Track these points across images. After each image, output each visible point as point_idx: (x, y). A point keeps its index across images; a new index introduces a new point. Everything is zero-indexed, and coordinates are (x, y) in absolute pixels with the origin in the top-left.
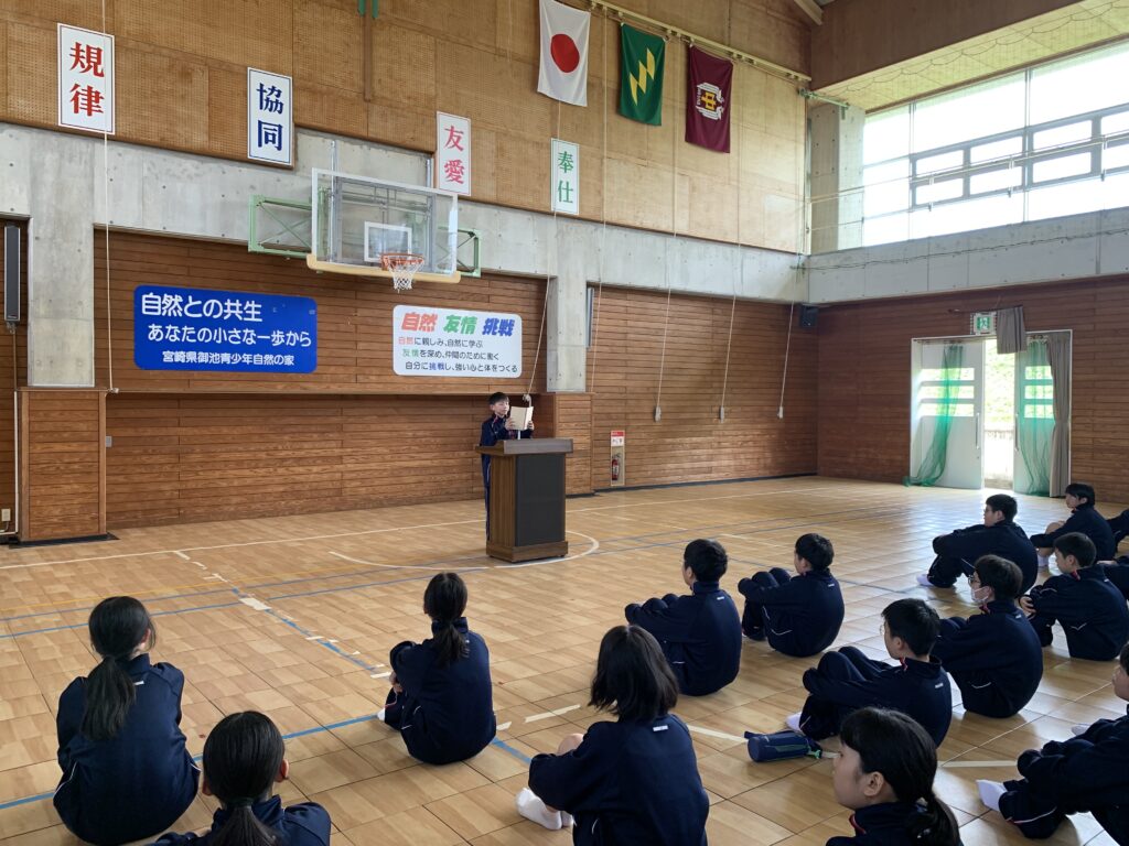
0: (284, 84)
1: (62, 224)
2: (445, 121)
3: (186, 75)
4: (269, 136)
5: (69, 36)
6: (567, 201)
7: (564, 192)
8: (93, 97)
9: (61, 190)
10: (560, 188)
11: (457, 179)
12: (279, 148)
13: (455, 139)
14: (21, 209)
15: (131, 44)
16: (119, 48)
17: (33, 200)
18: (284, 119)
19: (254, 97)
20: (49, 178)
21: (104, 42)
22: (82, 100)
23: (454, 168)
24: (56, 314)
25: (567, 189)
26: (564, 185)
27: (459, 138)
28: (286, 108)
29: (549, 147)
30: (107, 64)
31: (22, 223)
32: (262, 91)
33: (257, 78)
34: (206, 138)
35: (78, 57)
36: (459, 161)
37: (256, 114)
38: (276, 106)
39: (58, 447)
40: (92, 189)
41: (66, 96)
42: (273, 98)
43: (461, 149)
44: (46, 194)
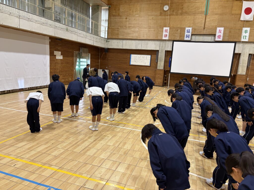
0: (191, 29)
1: (162, 51)
2: (218, 29)
3: (177, 30)
4: (188, 36)
5: (165, 28)
6: (245, 39)
7: (245, 38)
8: (166, 35)
9: (162, 47)
10: (244, 37)
11: (219, 38)
12: (189, 38)
13: (220, 31)
14: (158, 49)
15: (171, 28)
16: (170, 29)
17: (159, 48)
18: (190, 34)
19: (186, 31)
20: (161, 45)
21: (168, 28)
22: (165, 36)
23: (219, 37)
24: (160, 61)
25: (246, 37)
26: (245, 36)
27: (221, 31)
28: (190, 32)
29: (242, 29)
30: (168, 31)
31: (158, 51)
32: (187, 30)
33: (187, 29)
34: (179, 38)
35: (165, 31)
36: (220, 35)
37: (186, 34)
38: (189, 32)
39: (159, 76)
40: (165, 46)
41: (164, 36)
42: (189, 31)
43: (221, 33)
44: (161, 47)
